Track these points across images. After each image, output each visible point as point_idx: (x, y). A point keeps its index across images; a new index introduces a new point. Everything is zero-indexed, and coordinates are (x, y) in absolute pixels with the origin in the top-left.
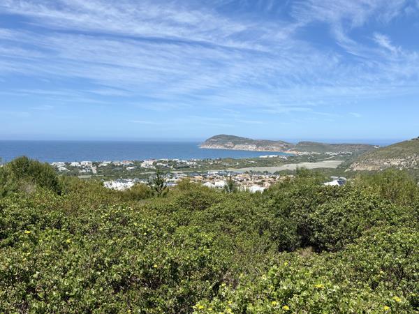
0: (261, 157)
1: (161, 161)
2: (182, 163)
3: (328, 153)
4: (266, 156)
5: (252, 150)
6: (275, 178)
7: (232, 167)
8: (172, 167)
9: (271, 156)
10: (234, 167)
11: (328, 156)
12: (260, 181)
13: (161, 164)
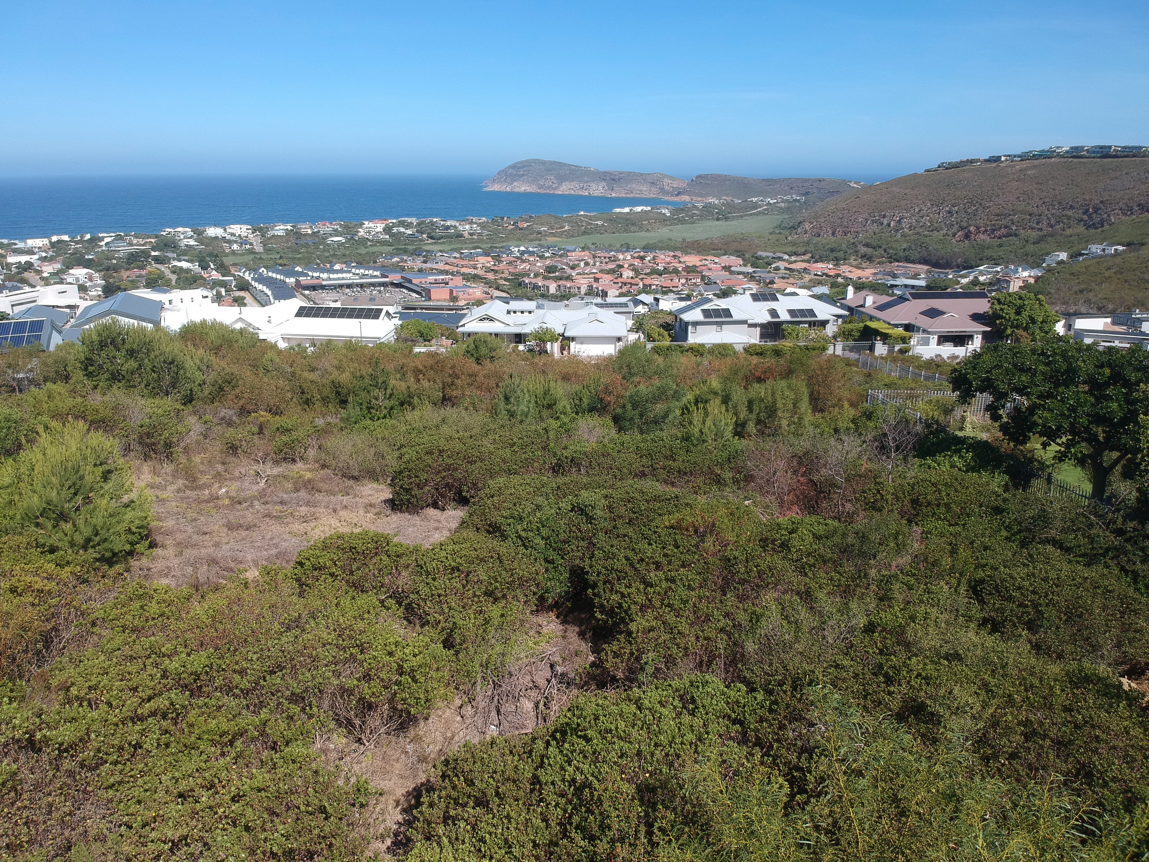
0: (618, 210)
1: (402, 224)
2: (448, 228)
3: (755, 200)
4: (627, 210)
5: (597, 193)
6: (642, 258)
7: (554, 235)
8: (425, 236)
9: (639, 209)
10: (560, 235)
11: (755, 206)
12: (611, 266)
13: (402, 230)
